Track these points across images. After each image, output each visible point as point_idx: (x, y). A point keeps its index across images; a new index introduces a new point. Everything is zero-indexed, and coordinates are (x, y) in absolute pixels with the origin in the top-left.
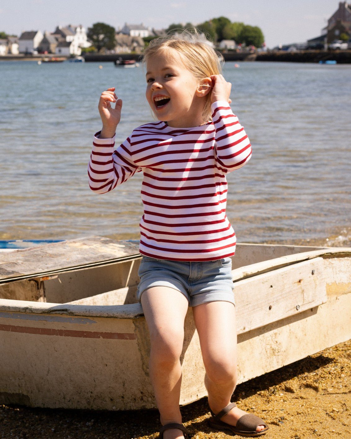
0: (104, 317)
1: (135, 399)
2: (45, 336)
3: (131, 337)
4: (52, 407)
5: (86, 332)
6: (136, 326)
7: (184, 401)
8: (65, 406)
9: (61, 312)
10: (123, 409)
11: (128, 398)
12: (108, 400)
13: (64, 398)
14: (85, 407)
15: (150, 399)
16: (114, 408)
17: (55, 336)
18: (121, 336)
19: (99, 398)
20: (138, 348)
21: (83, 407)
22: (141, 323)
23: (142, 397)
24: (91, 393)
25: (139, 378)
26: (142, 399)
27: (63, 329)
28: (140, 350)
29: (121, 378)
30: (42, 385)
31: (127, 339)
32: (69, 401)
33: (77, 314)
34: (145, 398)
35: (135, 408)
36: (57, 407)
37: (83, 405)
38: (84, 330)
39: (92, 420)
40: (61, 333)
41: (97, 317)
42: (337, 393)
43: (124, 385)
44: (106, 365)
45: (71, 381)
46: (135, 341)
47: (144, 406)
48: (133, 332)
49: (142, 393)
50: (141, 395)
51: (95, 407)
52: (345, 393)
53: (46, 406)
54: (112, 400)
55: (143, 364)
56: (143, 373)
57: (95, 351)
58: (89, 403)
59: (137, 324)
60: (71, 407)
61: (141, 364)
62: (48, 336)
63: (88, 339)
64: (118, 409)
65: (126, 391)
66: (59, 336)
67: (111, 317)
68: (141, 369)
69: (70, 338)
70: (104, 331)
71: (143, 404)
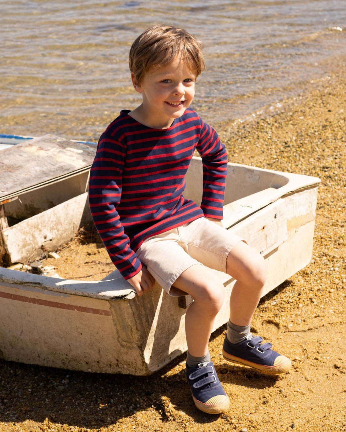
0: (79, 296)
1: (110, 365)
2: (18, 301)
3: (107, 313)
4: (26, 362)
5: (59, 303)
6: (111, 305)
7: (158, 366)
8: (40, 364)
9: (34, 285)
10: (99, 372)
11: (104, 363)
12: (84, 363)
13: (39, 357)
14: (60, 366)
15: (125, 366)
16: (90, 370)
17: (27, 303)
18: (96, 311)
19: (74, 360)
20: (113, 323)
21: (58, 367)
22: (116, 303)
23: (117, 364)
24: (67, 355)
25: (114, 348)
26: (117, 365)
27: (36, 298)
28: (115, 325)
29: (96, 346)
30: (16, 343)
31: (102, 314)
32: (44, 360)
33: (50, 289)
34: (120, 365)
35: (110, 372)
36: (32, 363)
37: (58, 364)
38: (58, 302)
39: (67, 376)
40: (34, 301)
41: (71, 294)
43: (99, 353)
44: (81, 334)
45: (46, 343)
46: (111, 317)
47: (118, 371)
48: (108, 310)
49: (117, 360)
50: (116, 362)
51: (70, 368)
52: (305, 331)
53: (20, 361)
54: (87, 363)
55: (119, 337)
56: (119, 344)
57: (70, 320)
58: (64, 363)
59: (113, 304)
60: (46, 365)
61: (116, 337)
62: (20, 302)
63: (62, 309)
64: (94, 372)
65: (101, 357)
66: (32, 303)
67: (86, 296)
68: (116, 341)
69: (43, 307)
70: (79, 305)
71: (118, 370)
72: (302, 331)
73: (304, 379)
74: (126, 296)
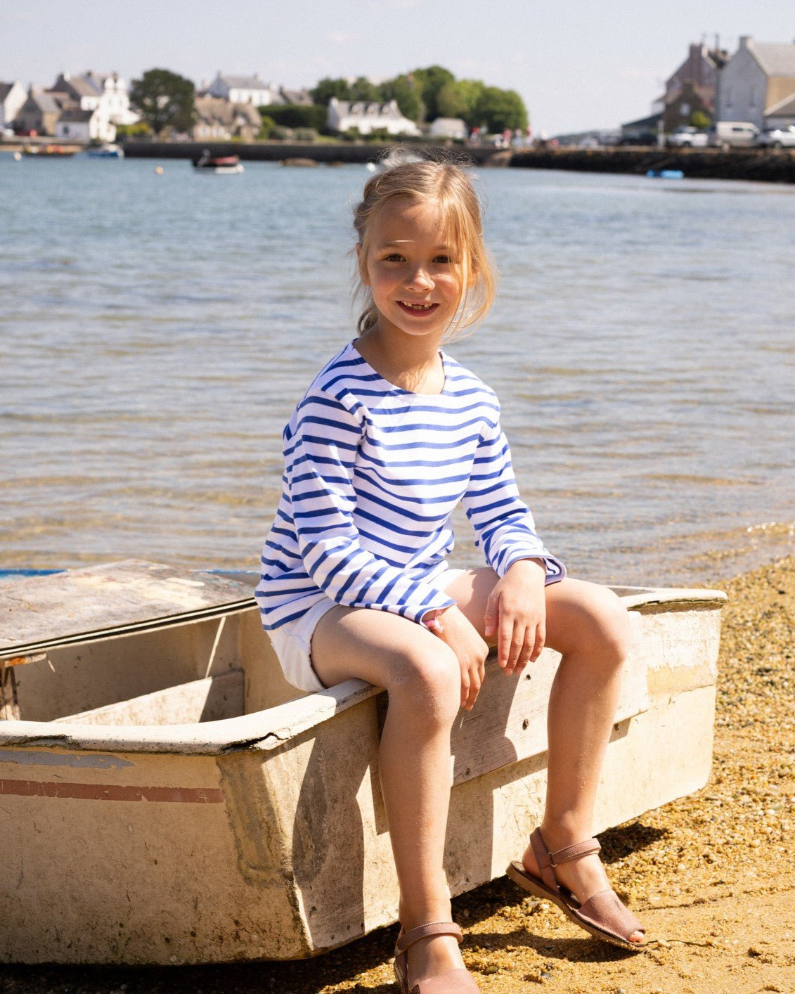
0: (151, 752)
1: (221, 938)
2: (14, 797)
3: (212, 796)
4: (29, 960)
5: (108, 787)
6: (223, 772)
7: (333, 938)
8: (60, 958)
9: (51, 743)
10: (194, 962)
11: (207, 936)
12: (158, 940)
13: (58, 940)
14: (106, 959)
15: (255, 937)
16: (173, 959)
17: (35, 796)
18: (189, 795)
19: (139, 937)
20: (227, 821)
21: (101, 960)
22: (235, 765)
23: (237, 932)
24: (121, 925)
25: (230, 890)
26: (237, 937)
27: (56, 780)
28: (232, 825)
29: (189, 890)
30: (7, 910)
31: (202, 801)
32: (69, 947)
33: (87, 746)
34: (243, 935)
35: (220, 959)
36: (41, 961)
37: (102, 955)
38: (105, 783)
39: (123, 987)
40: (49, 789)
41: (133, 752)
42: (668, 907)
43: (195, 908)
44: (156, 862)
45: (74, 899)
46: (222, 806)
47: (241, 953)
48: (217, 786)
49: (237, 923)
50: (234, 927)
51: (129, 959)
52: (686, 906)
53: (14, 960)
54: (167, 940)
55: (240, 857)
56: (240, 878)
57: (130, 829)
58: (114, 949)
59: (227, 767)
60: (73, 961)
61: (235, 858)
62: (19, 797)
63: (113, 802)
64: (183, 961)
65: (200, 920)
66: (46, 797)
67: (167, 752)
68: (234, 868)
69: (72, 802)
70: (150, 785)
71: (239, 949)
72: (681, 906)
73: (675, 974)
74: (255, 741)
